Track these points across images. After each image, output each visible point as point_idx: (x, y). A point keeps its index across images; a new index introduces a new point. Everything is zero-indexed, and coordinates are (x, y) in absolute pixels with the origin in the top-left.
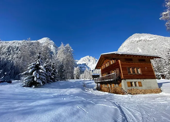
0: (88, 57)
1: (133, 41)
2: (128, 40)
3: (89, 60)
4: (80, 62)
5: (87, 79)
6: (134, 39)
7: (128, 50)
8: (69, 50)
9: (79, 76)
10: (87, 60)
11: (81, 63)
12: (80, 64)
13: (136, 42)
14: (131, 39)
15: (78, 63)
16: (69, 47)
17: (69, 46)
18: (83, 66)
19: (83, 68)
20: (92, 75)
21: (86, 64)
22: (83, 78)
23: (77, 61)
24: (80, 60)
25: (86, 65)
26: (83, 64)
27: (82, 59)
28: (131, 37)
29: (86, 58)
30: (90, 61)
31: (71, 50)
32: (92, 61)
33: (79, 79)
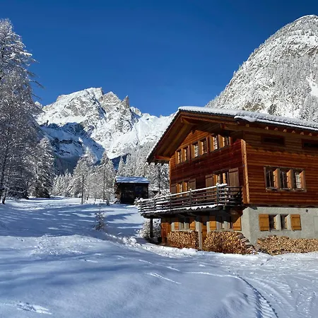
0: (97, 93)
1: (297, 46)
2: (278, 40)
3: (102, 111)
4: (56, 113)
5: (91, 201)
6: (298, 40)
7: (271, 81)
8: (13, 55)
9: (49, 184)
10: (88, 109)
11: (61, 122)
12: (54, 126)
13: (307, 51)
14: (290, 39)
15: (41, 120)
16: (12, 40)
17: (13, 31)
18: (67, 136)
19: (70, 147)
20: (116, 184)
21: (86, 129)
22: (68, 195)
23: (39, 111)
24: (54, 106)
25: (84, 135)
26: (69, 127)
27: (64, 100)
28: (290, 26)
29: (84, 99)
30: (107, 115)
31: (23, 56)
32: (117, 116)
33: (48, 197)
